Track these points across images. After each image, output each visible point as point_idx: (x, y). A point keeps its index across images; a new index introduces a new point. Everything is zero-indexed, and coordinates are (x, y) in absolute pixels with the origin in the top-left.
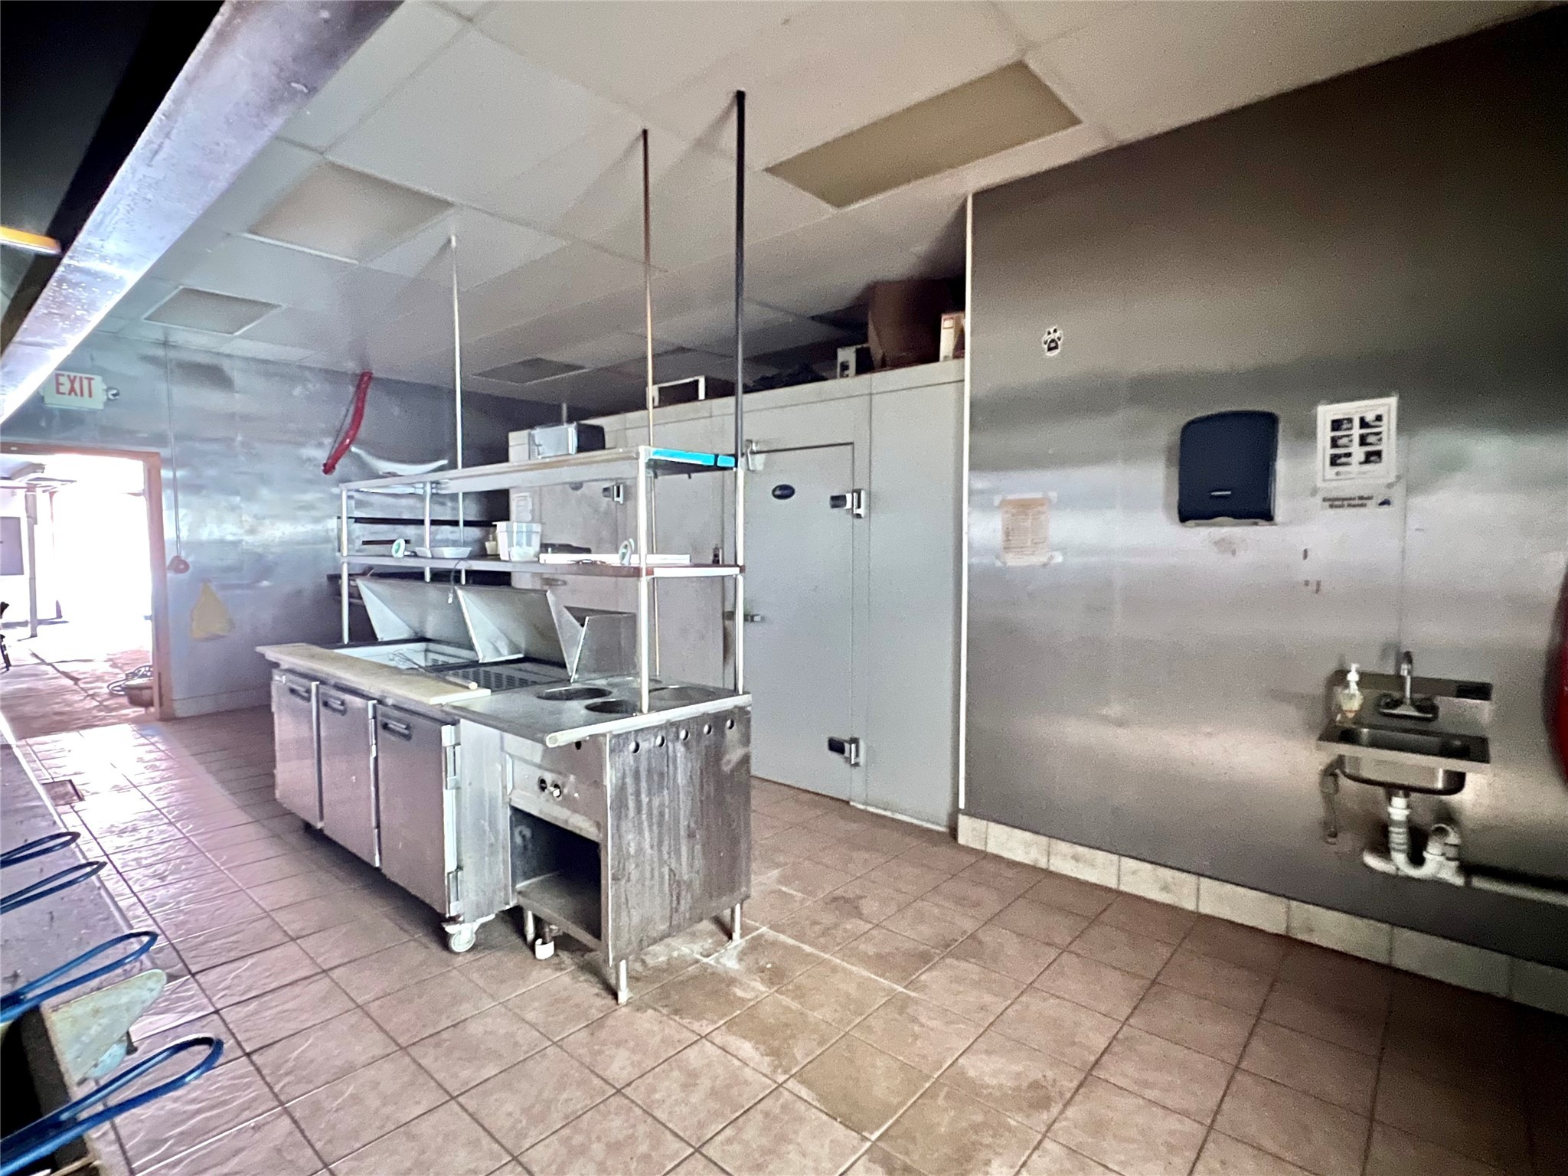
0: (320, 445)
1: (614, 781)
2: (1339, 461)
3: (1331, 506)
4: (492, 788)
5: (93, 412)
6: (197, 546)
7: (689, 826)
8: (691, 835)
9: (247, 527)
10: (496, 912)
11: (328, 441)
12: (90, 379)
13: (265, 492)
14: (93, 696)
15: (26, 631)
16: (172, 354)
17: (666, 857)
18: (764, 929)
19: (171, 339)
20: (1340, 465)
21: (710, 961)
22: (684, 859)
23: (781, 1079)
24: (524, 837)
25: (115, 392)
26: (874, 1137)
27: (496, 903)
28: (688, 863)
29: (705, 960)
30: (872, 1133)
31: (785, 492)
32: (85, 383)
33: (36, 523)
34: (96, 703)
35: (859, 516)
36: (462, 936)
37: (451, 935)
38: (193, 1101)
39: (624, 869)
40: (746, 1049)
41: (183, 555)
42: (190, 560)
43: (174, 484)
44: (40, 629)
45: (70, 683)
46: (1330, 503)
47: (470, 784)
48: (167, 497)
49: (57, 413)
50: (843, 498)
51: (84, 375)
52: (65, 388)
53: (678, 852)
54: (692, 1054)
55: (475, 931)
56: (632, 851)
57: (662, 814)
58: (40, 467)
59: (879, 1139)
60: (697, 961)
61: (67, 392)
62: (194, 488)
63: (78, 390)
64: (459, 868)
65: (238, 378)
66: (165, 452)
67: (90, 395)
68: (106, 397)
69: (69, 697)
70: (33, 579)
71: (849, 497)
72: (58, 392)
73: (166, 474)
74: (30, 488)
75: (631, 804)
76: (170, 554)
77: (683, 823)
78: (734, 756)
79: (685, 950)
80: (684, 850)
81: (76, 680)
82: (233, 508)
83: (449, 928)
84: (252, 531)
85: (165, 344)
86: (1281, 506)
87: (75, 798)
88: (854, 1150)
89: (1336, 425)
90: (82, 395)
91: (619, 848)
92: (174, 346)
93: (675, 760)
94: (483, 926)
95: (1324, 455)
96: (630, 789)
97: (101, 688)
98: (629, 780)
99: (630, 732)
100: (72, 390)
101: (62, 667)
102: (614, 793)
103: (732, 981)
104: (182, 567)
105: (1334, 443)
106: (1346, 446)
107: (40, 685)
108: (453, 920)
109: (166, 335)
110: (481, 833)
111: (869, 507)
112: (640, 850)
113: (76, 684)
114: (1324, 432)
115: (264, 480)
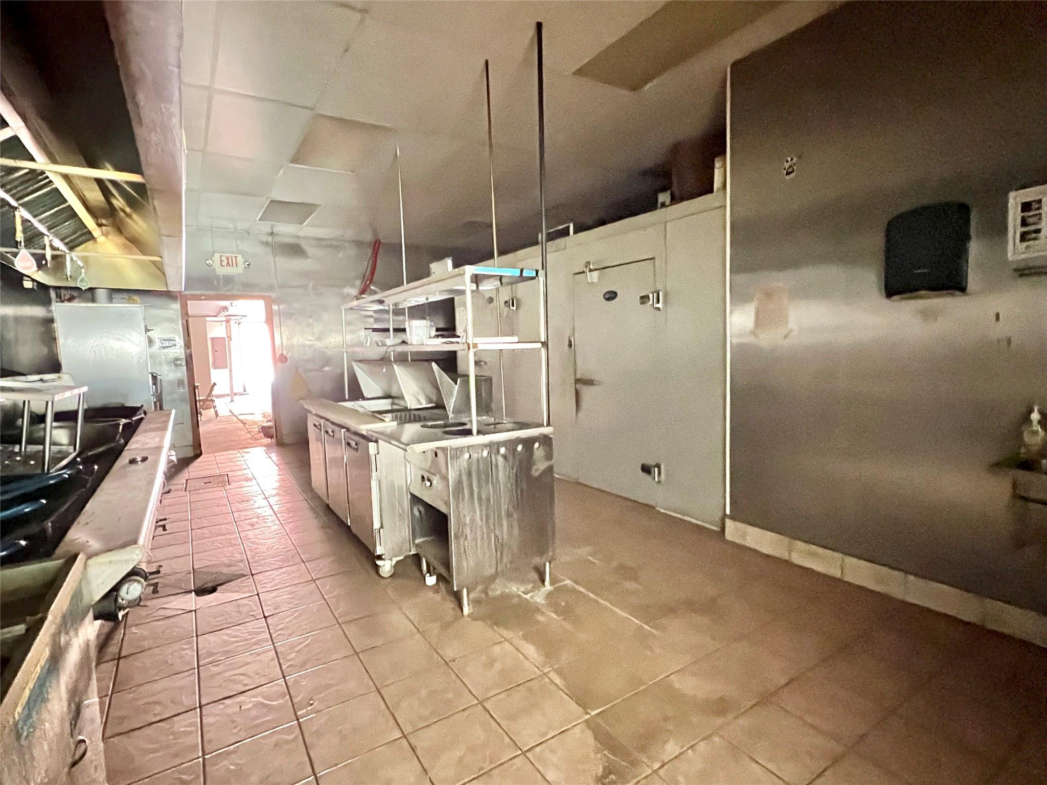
0: (353, 286)
1: (453, 476)
2: (1028, 237)
3: (1021, 276)
4: (399, 481)
5: (239, 275)
6: (291, 348)
7: (508, 510)
8: (509, 515)
9: (316, 336)
10: (405, 555)
11: (358, 283)
12: (236, 257)
13: (326, 316)
14: (250, 432)
15: (229, 399)
16: (277, 239)
17: (492, 527)
18: (568, 582)
19: (275, 230)
20: (1029, 240)
21: (528, 597)
22: (505, 529)
23: (546, 670)
24: (420, 512)
25: (248, 263)
26: (594, 713)
27: (404, 550)
28: (509, 532)
29: (524, 596)
30: (593, 710)
31: (611, 296)
32: (234, 259)
33: (231, 340)
34: (250, 436)
35: (659, 309)
36: (386, 567)
37: (380, 566)
38: (235, 637)
39: (462, 532)
40: (531, 650)
41: (285, 353)
42: (288, 356)
43: (279, 313)
44: (235, 398)
45: (242, 425)
46: (1020, 273)
47: (386, 478)
48: (276, 320)
49: (221, 277)
50: (647, 297)
51: (233, 255)
52: (224, 263)
53: (501, 525)
54: (497, 649)
55: (393, 565)
56: (468, 520)
57: (488, 500)
58: (225, 308)
59: (598, 714)
60: (519, 596)
61: (226, 265)
62: (289, 315)
63: (231, 264)
64: (382, 527)
65: (310, 250)
66: (273, 295)
67: (237, 266)
68: (244, 267)
69: (239, 433)
70: (231, 370)
71: (651, 296)
72: (222, 265)
73: (275, 307)
74: (228, 321)
75: (466, 492)
76: (278, 353)
77: (504, 507)
78: (540, 466)
79: (514, 589)
80: (505, 523)
81: (244, 424)
82: (309, 325)
83: (379, 562)
84: (319, 339)
85: (272, 234)
86: (973, 279)
87: (227, 483)
88: (579, 718)
89: (1026, 207)
90: (233, 266)
91: (458, 519)
92: (276, 235)
93: (497, 466)
94: (398, 562)
95: (1015, 232)
96: (465, 484)
97: (255, 428)
98: (464, 478)
99: (464, 447)
100: (228, 263)
101: (241, 417)
102: (454, 484)
103: (537, 610)
104: (284, 359)
105: (1024, 223)
106: (1034, 224)
107: (228, 426)
108: (380, 557)
109: (272, 229)
110: (393, 507)
111: (665, 302)
112: (473, 521)
113: (244, 426)
114: (1015, 214)
115: (325, 308)
